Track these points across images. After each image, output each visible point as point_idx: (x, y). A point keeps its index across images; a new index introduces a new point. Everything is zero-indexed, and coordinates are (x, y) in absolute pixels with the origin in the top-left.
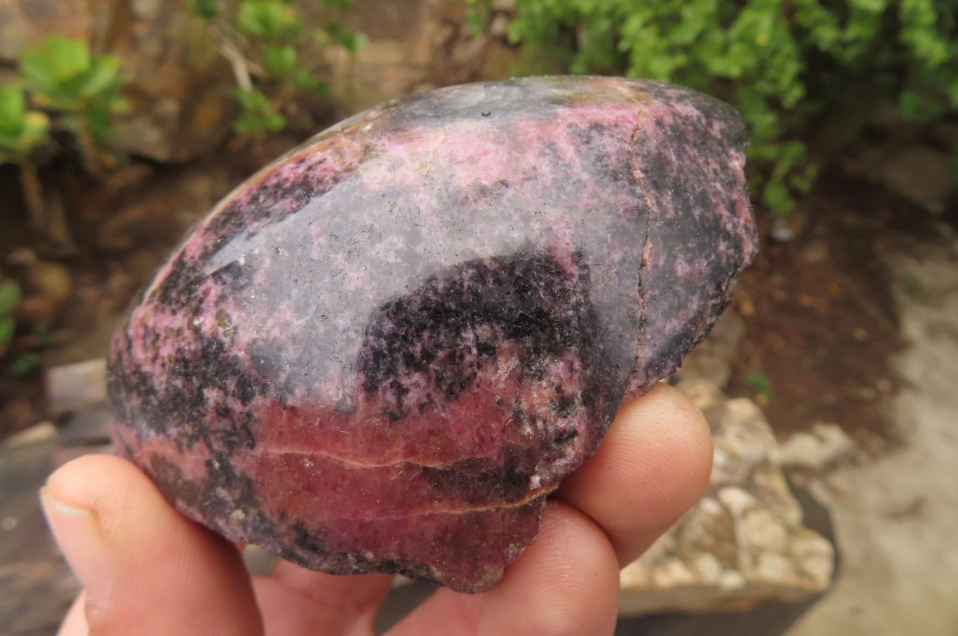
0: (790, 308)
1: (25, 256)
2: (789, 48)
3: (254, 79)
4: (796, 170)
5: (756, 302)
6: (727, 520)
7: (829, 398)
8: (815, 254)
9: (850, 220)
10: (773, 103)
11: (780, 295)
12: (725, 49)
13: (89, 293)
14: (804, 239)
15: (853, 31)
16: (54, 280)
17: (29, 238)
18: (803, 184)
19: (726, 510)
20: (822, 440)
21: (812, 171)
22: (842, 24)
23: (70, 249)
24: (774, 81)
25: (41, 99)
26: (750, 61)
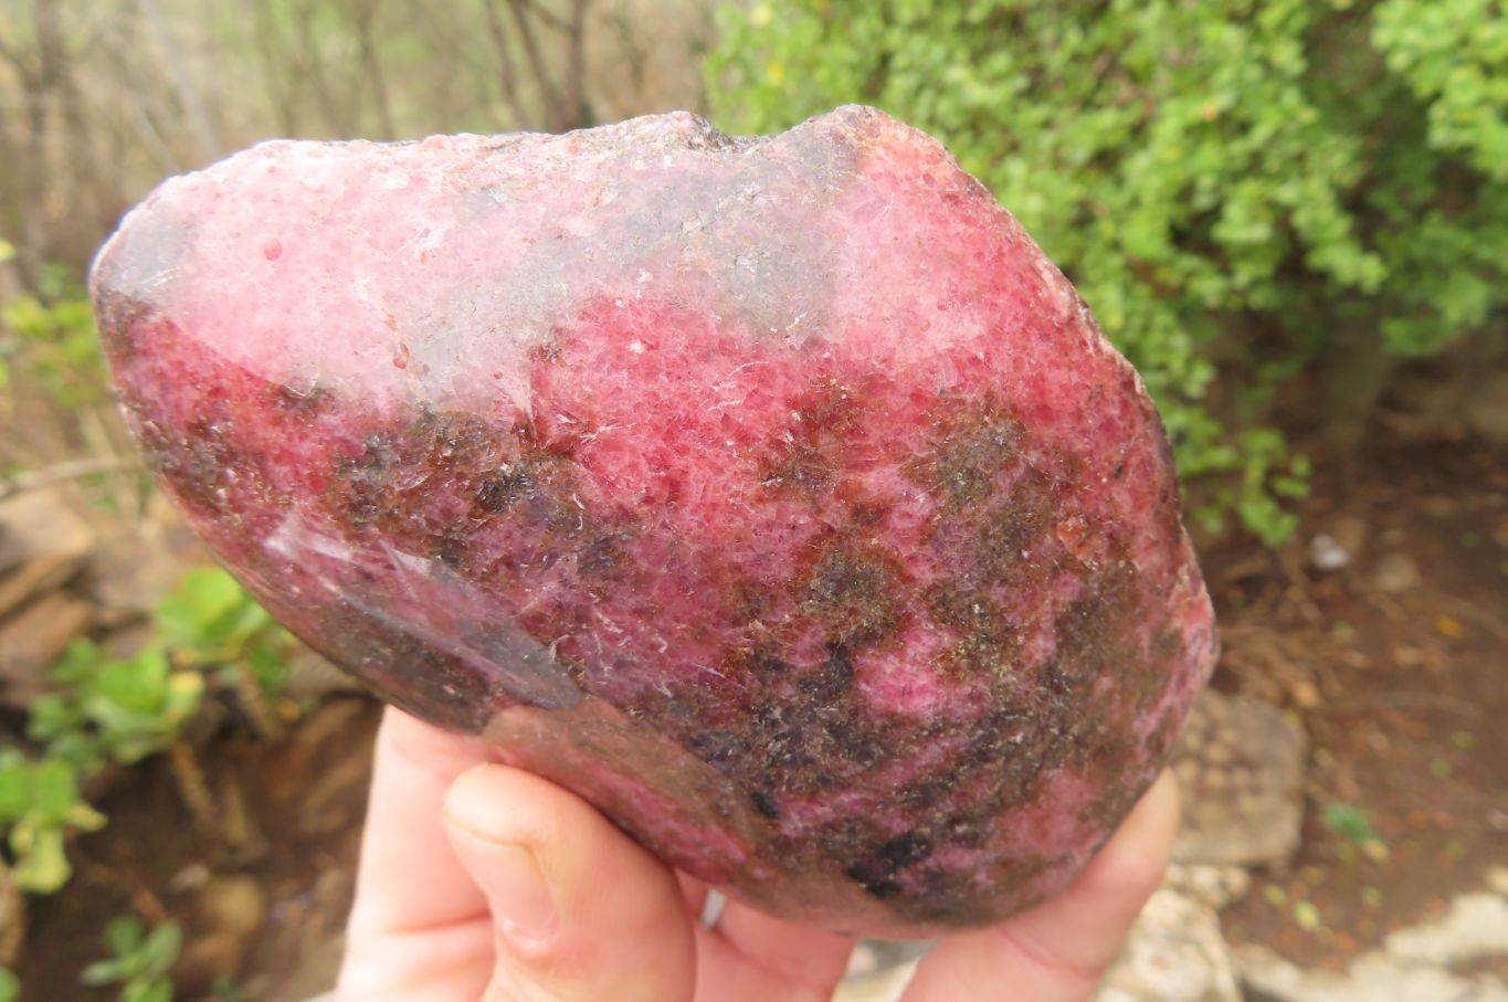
0: (1382, 677)
1: (195, 876)
2: (1163, 317)
5: (1318, 681)
8: (1397, 576)
10: (1176, 395)
11: (1357, 660)
13: (290, 910)
15: (1244, 274)
16: (238, 903)
17: (201, 848)
18: (1295, 488)
21: (1301, 466)
22: (1226, 270)
23: (255, 850)
24: (1163, 368)
25: (187, 655)
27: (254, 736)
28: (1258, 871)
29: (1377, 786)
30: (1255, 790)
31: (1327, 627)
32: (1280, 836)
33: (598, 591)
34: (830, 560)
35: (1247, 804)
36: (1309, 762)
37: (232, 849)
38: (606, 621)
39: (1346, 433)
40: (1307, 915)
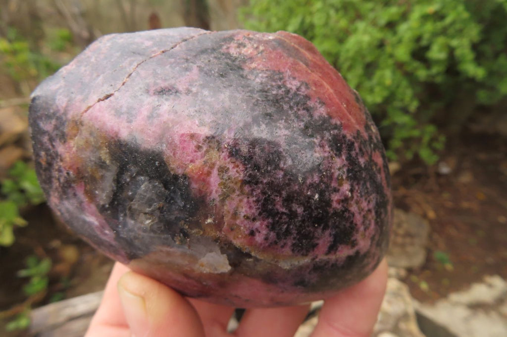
0: (456, 211)
1: (56, 244)
2: (404, 83)
4: (433, 140)
5: (436, 210)
7: (490, 260)
8: (466, 178)
9: (482, 156)
10: (405, 110)
11: (449, 204)
12: (371, 91)
13: (88, 257)
14: (457, 171)
16: (70, 254)
17: (58, 234)
20: (490, 286)
21: (442, 138)
24: (402, 100)
26: (385, 93)
28: (410, 271)
29: (452, 246)
30: (412, 245)
31: (440, 193)
32: (418, 260)
35: (409, 249)
36: (431, 237)
40: (424, 286)
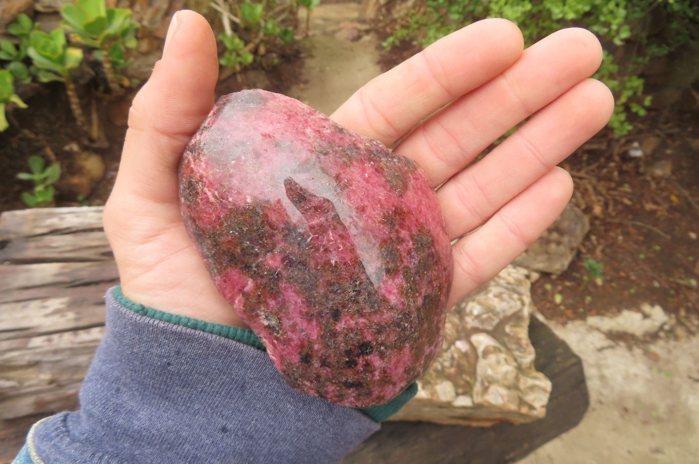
3: (235, 27)
4: (633, 100)
6: (473, 356)
8: (662, 170)
14: (653, 158)
18: (639, 111)
19: (474, 348)
21: (648, 101)
23: (103, 144)
25: (77, 39)
27: (108, 90)
28: (545, 275)
29: (610, 257)
30: (559, 243)
31: (620, 184)
32: (561, 264)
33: (334, 226)
34: (388, 246)
35: (553, 247)
36: (587, 237)
37: (91, 140)
38: (331, 235)
39: (672, 95)
40: (558, 299)
